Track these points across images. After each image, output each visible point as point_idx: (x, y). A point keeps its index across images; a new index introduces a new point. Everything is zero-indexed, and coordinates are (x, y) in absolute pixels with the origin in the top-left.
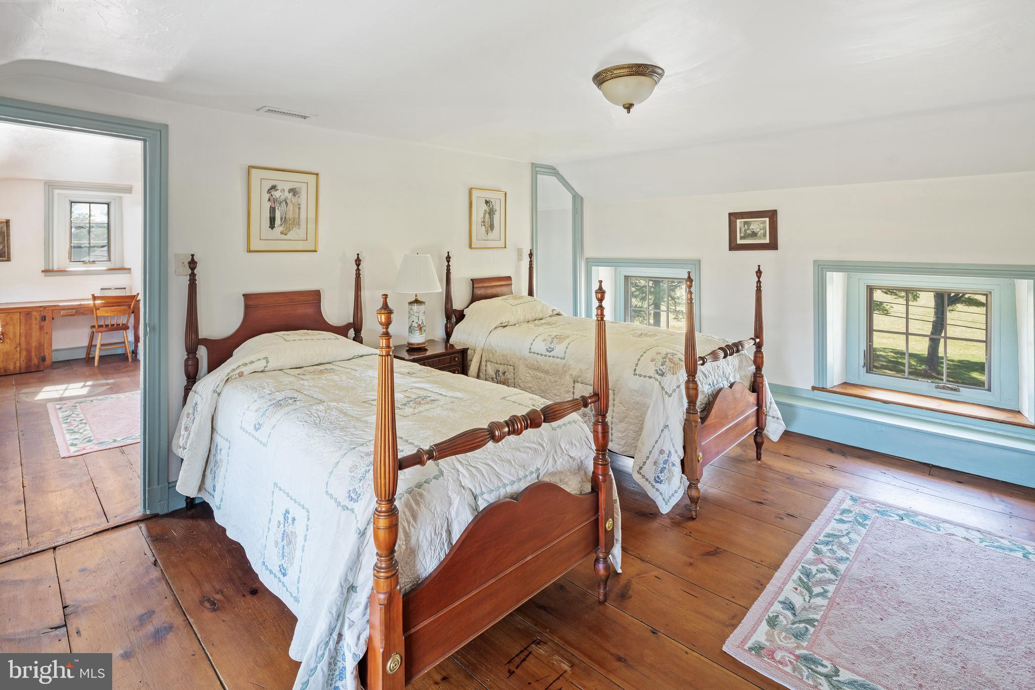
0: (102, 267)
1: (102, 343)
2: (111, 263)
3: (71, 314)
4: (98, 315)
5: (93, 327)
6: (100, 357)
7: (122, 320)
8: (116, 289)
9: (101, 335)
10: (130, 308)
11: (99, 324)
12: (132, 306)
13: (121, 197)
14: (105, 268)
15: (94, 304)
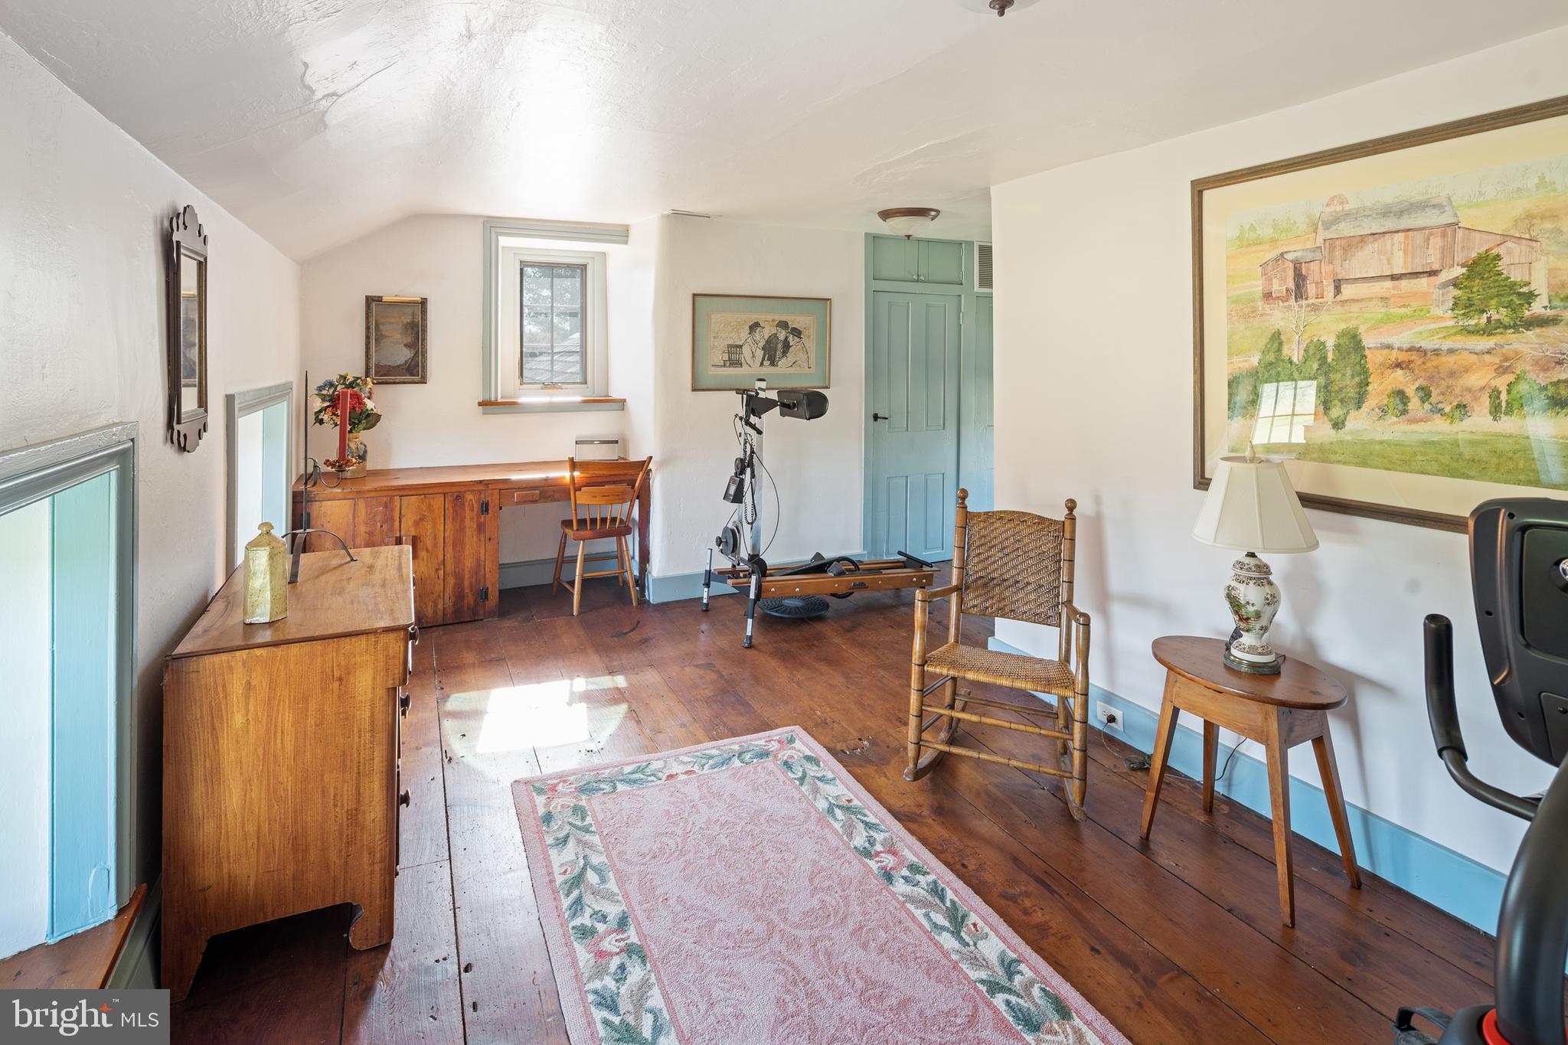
0: (573, 396)
1: (585, 553)
2: (588, 388)
3: (530, 499)
4: (578, 502)
5: (567, 523)
6: (585, 582)
7: (619, 510)
8: (603, 442)
9: (583, 543)
10: (633, 487)
11: (578, 518)
12: (637, 485)
13: (604, 254)
14: (579, 399)
15: (573, 478)
